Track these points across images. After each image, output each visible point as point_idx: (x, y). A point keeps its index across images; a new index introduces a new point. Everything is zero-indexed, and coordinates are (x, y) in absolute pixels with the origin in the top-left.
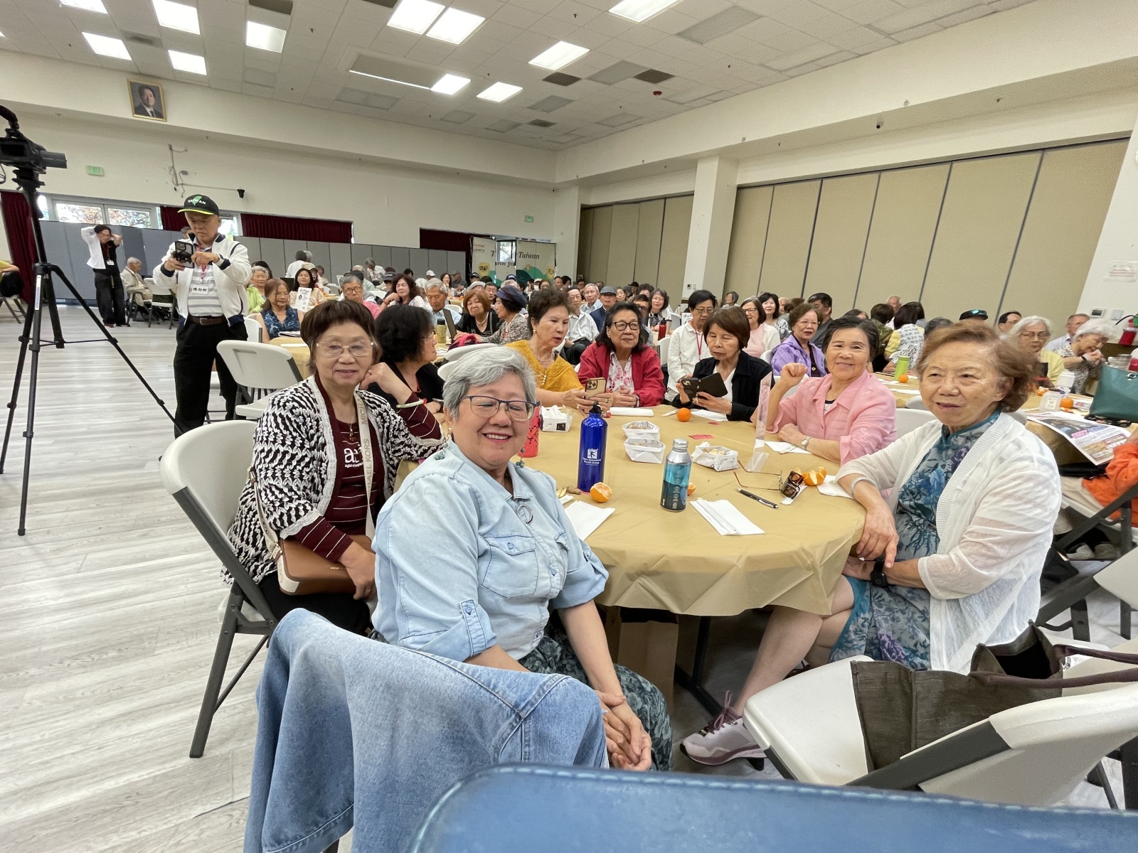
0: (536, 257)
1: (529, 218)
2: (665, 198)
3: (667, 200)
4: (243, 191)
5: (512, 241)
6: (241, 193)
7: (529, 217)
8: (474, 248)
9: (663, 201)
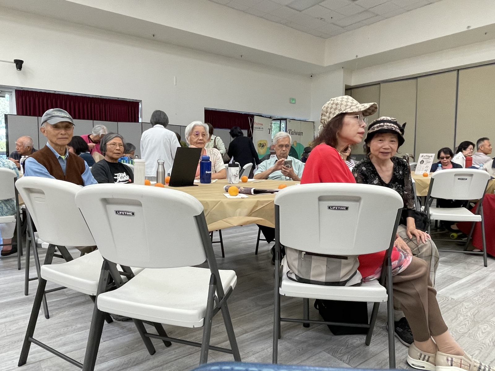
0: (300, 134)
1: (292, 101)
2: (458, 70)
3: (460, 71)
4: (22, 62)
5: (280, 120)
6: (19, 64)
7: (293, 99)
8: (255, 126)
9: (456, 72)
